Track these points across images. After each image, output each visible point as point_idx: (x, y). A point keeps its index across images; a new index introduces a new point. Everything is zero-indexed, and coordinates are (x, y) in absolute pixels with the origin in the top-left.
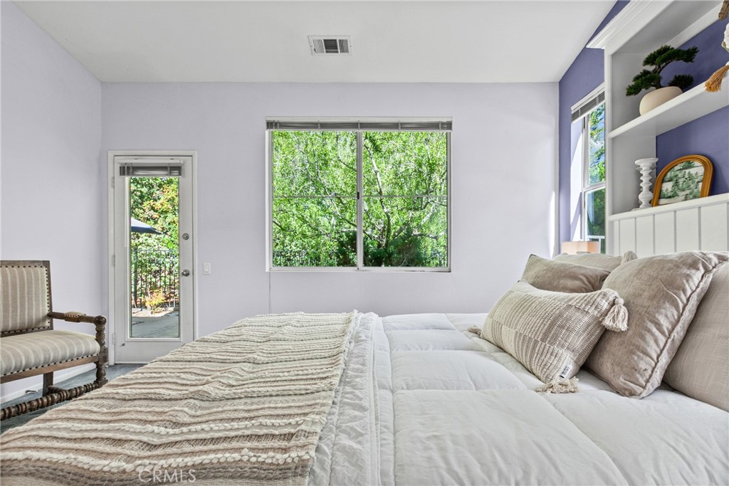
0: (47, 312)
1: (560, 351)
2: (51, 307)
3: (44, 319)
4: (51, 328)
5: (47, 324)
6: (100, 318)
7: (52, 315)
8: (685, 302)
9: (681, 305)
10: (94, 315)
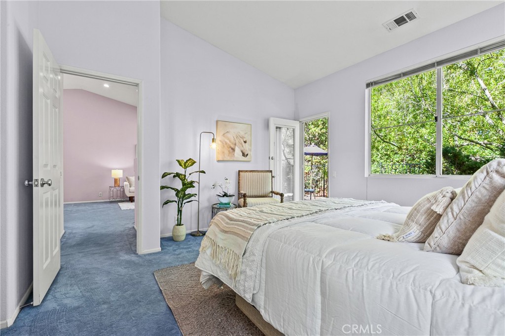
0: (271, 190)
1: (411, 224)
2: (272, 188)
3: (270, 193)
4: (272, 197)
5: (271, 195)
6: (282, 194)
7: (272, 192)
8: (470, 196)
9: (467, 198)
10: (281, 192)
